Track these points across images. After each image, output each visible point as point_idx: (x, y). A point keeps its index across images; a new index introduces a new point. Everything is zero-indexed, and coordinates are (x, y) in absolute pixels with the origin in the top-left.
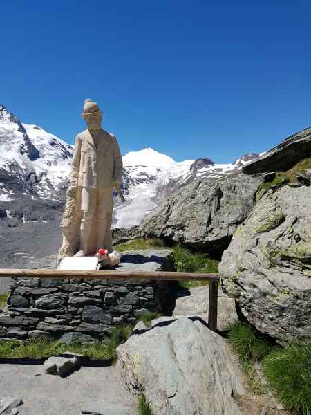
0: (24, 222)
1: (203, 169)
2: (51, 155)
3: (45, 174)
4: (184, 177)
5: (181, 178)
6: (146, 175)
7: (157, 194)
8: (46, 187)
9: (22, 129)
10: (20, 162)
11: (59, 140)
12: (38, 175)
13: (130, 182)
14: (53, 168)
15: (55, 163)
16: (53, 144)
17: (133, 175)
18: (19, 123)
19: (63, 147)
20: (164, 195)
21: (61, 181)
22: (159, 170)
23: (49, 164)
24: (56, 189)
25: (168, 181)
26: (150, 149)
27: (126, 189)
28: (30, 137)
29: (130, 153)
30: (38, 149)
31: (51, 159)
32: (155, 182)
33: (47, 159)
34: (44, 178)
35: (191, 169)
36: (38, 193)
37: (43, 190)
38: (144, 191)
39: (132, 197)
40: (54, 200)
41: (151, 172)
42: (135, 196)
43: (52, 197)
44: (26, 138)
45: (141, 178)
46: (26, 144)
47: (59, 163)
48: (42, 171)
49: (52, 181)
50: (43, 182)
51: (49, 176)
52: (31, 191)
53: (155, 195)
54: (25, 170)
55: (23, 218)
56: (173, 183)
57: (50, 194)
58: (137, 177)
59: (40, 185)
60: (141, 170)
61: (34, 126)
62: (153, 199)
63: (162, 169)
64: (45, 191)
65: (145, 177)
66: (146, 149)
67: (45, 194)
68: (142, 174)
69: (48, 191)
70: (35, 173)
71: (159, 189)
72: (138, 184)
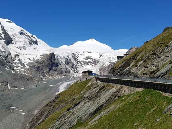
0: (9, 88)
2: (21, 42)
3: (18, 56)
6: (91, 59)
8: (19, 65)
11: (25, 31)
12: (13, 56)
14: (23, 51)
15: (24, 48)
16: (21, 34)
17: (81, 58)
19: (28, 36)
21: (30, 61)
22: (101, 56)
23: (20, 48)
24: (27, 67)
26: (93, 39)
27: (76, 69)
28: (5, 28)
29: (78, 42)
30: (12, 37)
31: (22, 45)
32: (98, 65)
33: (18, 44)
34: (17, 59)
36: (15, 69)
37: (18, 67)
40: (26, 74)
41: (95, 56)
43: (25, 72)
45: (87, 61)
46: (3, 33)
47: (27, 48)
48: (16, 54)
49: (23, 61)
50: (17, 61)
51: (21, 57)
52: (10, 67)
54: (4, 52)
55: (8, 85)
57: (23, 70)
58: (84, 60)
59: (15, 63)
60: (87, 55)
61: (7, 20)
63: (103, 55)
64: (19, 68)
65: (90, 60)
66: (91, 40)
67: (20, 70)
68: (88, 58)
69: (21, 68)
70: (10, 55)
72: (85, 65)
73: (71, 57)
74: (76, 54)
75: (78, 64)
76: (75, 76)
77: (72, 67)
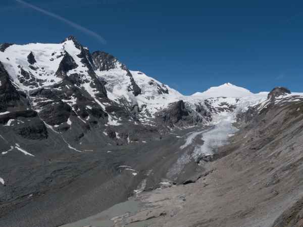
0: (129, 141)
1: (280, 97)
2: (149, 91)
3: (145, 106)
4: (263, 104)
5: (259, 105)
6: (227, 104)
7: (238, 120)
8: (146, 116)
9: (129, 74)
10: (127, 97)
11: (156, 81)
12: (140, 106)
13: (213, 111)
14: (151, 101)
15: (153, 97)
16: (151, 84)
17: (215, 105)
18: (127, 70)
19: (159, 86)
20: (244, 121)
21: (156, 111)
22: (237, 100)
23: (148, 98)
24: (153, 117)
25: (247, 109)
26: (229, 83)
27: (210, 116)
28: (135, 80)
29: (212, 88)
30: (140, 88)
31: (150, 95)
32: (235, 110)
33: (147, 94)
34: (144, 109)
35: (268, 97)
36: (139, 120)
37: (143, 118)
38: (226, 117)
39: (214, 123)
40: (151, 125)
41: (231, 101)
42: (218, 123)
43: (150, 123)
44: (132, 80)
45: (222, 107)
46: (132, 84)
47: (156, 98)
48: (143, 104)
49: (150, 111)
50: (143, 112)
51: (148, 107)
52: (135, 118)
53: (236, 121)
54: (131, 103)
55: (128, 139)
56: (252, 110)
57: (149, 120)
58: (219, 106)
59: (142, 114)
60: (222, 100)
61: (138, 72)
62: (234, 125)
63: (240, 99)
64: (145, 119)
65: (225, 106)
66: (226, 84)
67: (145, 120)
68: (223, 104)
69: (147, 119)
70: (138, 105)
71: (240, 116)
72: (220, 112)
73: (203, 103)
74: (209, 100)
75: (211, 111)
76: (208, 124)
77: (205, 114)
